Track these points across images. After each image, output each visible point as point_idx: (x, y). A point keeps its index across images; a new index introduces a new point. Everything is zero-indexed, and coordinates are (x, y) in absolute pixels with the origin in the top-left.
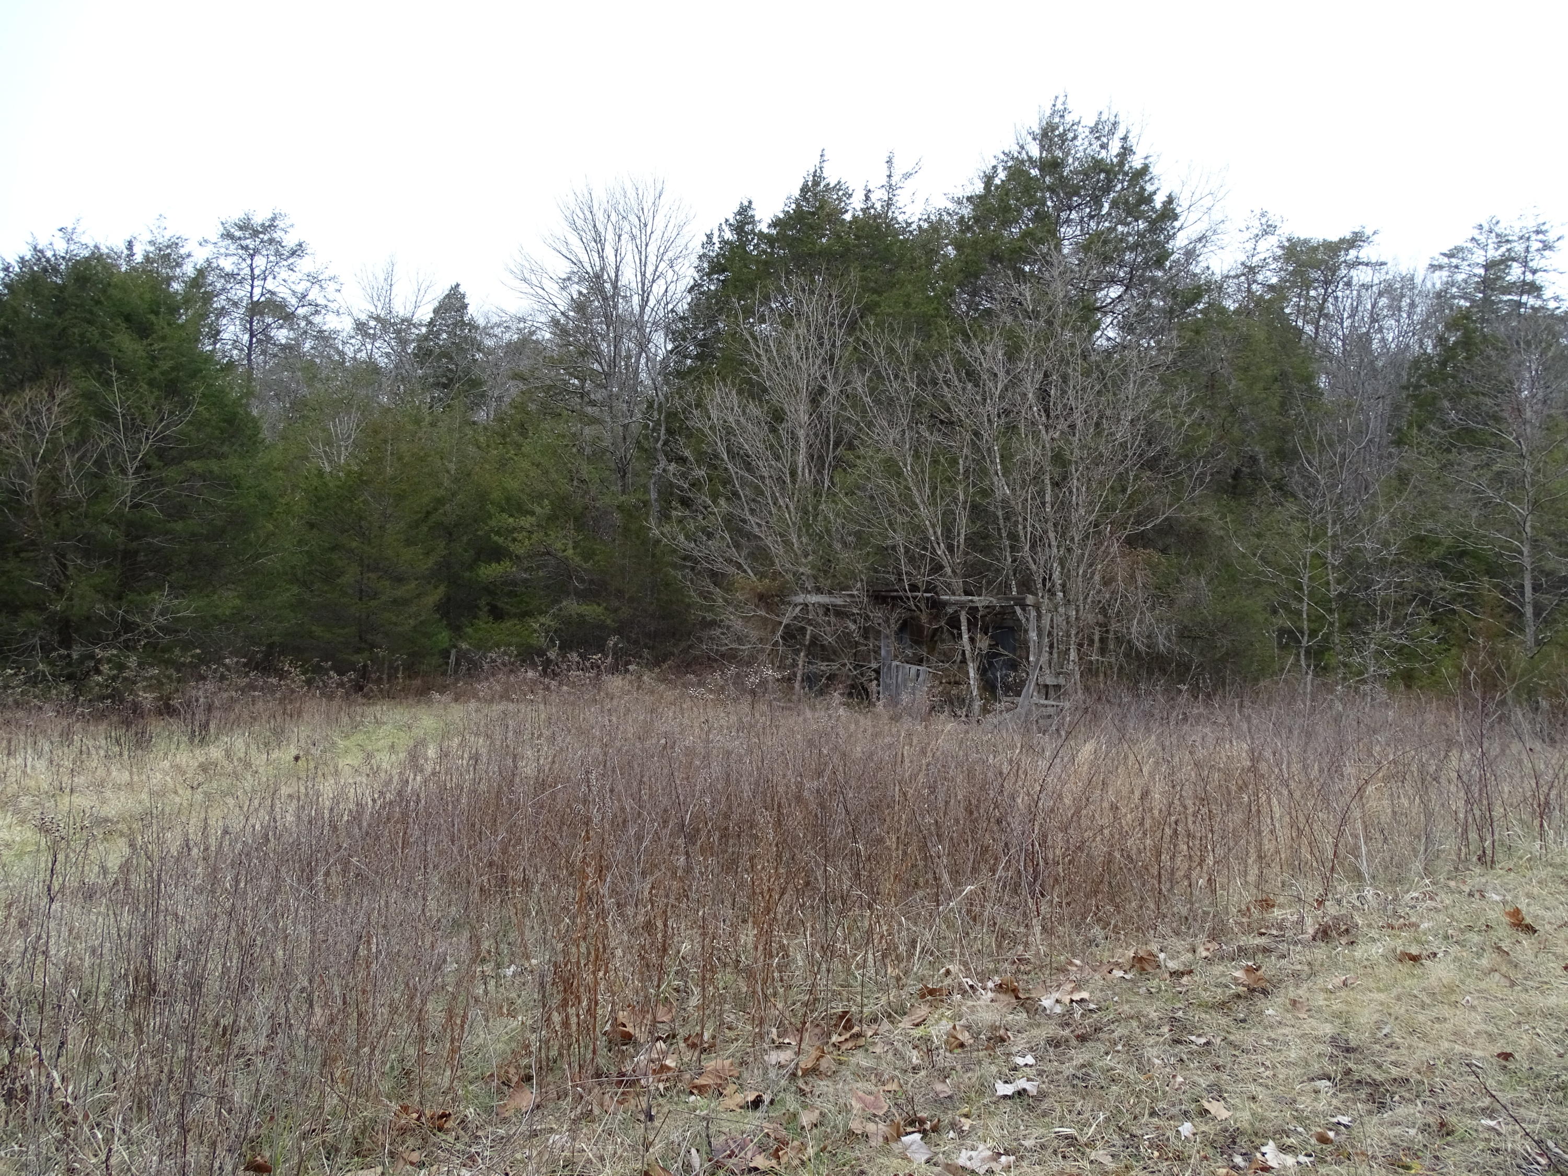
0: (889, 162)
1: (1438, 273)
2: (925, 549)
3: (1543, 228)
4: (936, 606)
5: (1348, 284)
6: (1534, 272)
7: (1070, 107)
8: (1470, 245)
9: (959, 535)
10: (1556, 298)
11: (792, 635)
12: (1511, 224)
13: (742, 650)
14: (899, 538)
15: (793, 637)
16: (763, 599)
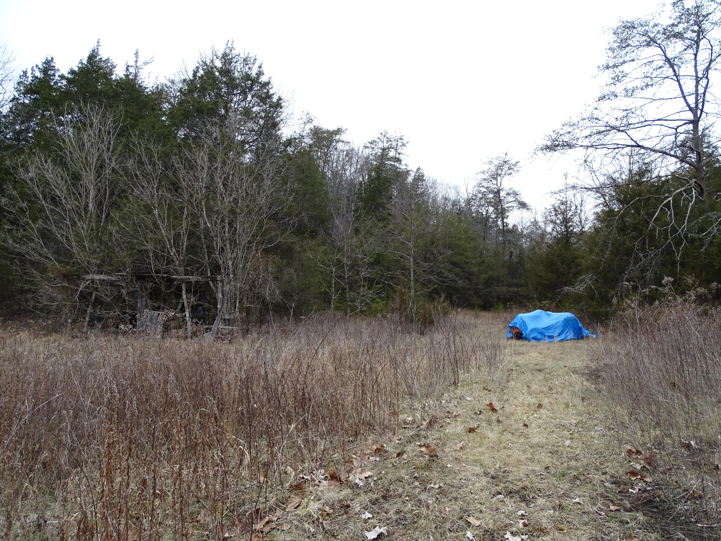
0: (136, 54)
1: (367, 150)
2: (164, 252)
3: (402, 138)
4: (170, 280)
5: (336, 149)
6: (399, 154)
7: (235, 47)
8: (378, 140)
9: (183, 245)
10: (406, 165)
11: (84, 296)
12: (392, 134)
13: (52, 305)
14: (149, 246)
15: (84, 297)
16: (66, 277)
